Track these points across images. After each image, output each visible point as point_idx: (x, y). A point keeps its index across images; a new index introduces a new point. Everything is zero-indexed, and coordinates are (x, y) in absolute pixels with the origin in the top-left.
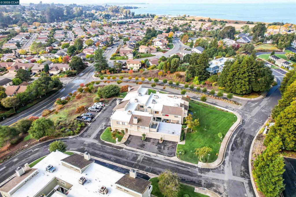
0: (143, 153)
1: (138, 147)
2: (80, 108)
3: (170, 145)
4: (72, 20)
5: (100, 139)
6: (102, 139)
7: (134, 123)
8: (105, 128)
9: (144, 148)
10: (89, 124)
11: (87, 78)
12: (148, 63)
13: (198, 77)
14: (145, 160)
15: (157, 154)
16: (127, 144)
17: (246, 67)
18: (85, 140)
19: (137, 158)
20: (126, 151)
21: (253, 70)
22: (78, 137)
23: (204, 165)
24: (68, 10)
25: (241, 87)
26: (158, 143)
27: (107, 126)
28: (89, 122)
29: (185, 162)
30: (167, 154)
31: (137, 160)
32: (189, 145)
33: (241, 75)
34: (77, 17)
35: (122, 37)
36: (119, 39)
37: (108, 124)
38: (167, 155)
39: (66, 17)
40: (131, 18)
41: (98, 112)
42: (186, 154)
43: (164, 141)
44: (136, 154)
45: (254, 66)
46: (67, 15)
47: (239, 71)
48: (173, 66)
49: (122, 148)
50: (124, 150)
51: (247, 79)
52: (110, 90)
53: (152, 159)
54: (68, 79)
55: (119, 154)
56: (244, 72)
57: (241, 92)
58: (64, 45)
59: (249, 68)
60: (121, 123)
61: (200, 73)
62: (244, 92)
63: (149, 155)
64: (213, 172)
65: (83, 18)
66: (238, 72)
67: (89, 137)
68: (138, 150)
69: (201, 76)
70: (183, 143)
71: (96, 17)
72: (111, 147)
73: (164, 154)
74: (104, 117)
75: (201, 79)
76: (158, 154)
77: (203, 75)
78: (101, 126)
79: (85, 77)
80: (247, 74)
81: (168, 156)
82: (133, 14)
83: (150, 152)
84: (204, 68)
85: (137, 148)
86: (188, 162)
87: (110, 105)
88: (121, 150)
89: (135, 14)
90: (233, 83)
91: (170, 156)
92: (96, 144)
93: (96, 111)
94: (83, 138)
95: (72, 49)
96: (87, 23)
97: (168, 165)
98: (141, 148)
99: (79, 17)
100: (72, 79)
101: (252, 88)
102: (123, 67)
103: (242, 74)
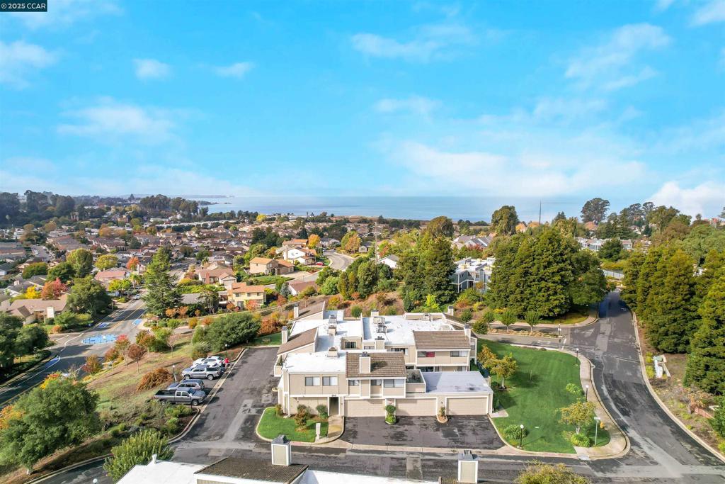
0: (412, 453)
1: (387, 442)
2: (154, 376)
3: (473, 423)
4: (41, 223)
5: (257, 437)
6: (266, 437)
7: (361, 372)
8: (260, 412)
9: (405, 440)
10: (203, 408)
11: (123, 331)
12: (286, 289)
13: (434, 296)
14: (430, 467)
15: (452, 449)
16: (351, 440)
17: (550, 252)
18: (209, 447)
19: (405, 467)
20: (359, 456)
21: (566, 256)
22: (178, 441)
23: (594, 453)
24: (34, 200)
25: (548, 300)
26: (438, 424)
27: (262, 406)
28: (199, 404)
29: (542, 453)
30: (479, 444)
31: (407, 471)
32: (522, 415)
33: (542, 271)
34: (59, 217)
35: (190, 253)
36: (182, 256)
37: (263, 402)
38: (482, 446)
39: (26, 218)
40: (200, 220)
41: (215, 378)
42: (529, 435)
43: (449, 417)
44: (392, 458)
45: (565, 249)
46: (29, 213)
47: (535, 261)
48: (365, 280)
49: (344, 450)
50: (348, 453)
51: (557, 278)
52: (237, 325)
53: (447, 461)
54: (63, 336)
55: (341, 465)
56: (550, 263)
57: (550, 310)
58: (33, 269)
59: (556, 252)
60: (317, 381)
61: (439, 287)
62: (557, 310)
63: (434, 454)
64: (627, 464)
65: (76, 220)
66: (534, 264)
67: (218, 437)
68: (391, 448)
69: (440, 292)
70: (503, 414)
71: (109, 218)
72: (304, 452)
73: (473, 446)
74: (241, 387)
75: (443, 299)
76: (455, 449)
77: (445, 289)
78: (242, 409)
79: (118, 330)
80: (555, 267)
81: (485, 448)
82: (205, 211)
83: (430, 447)
84: (448, 272)
85: (387, 444)
86: (549, 453)
87: (244, 362)
88: (342, 455)
89: (209, 213)
90: (528, 291)
91: (491, 446)
92: (251, 451)
93: (211, 378)
94: (198, 443)
95: (63, 272)
96: (87, 229)
97: (504, 468)
98: (398, 443)
99: (62, 217)
100: (75, 335)
101: (571, 299)
102: (220, 303)
103: (545, 267)
